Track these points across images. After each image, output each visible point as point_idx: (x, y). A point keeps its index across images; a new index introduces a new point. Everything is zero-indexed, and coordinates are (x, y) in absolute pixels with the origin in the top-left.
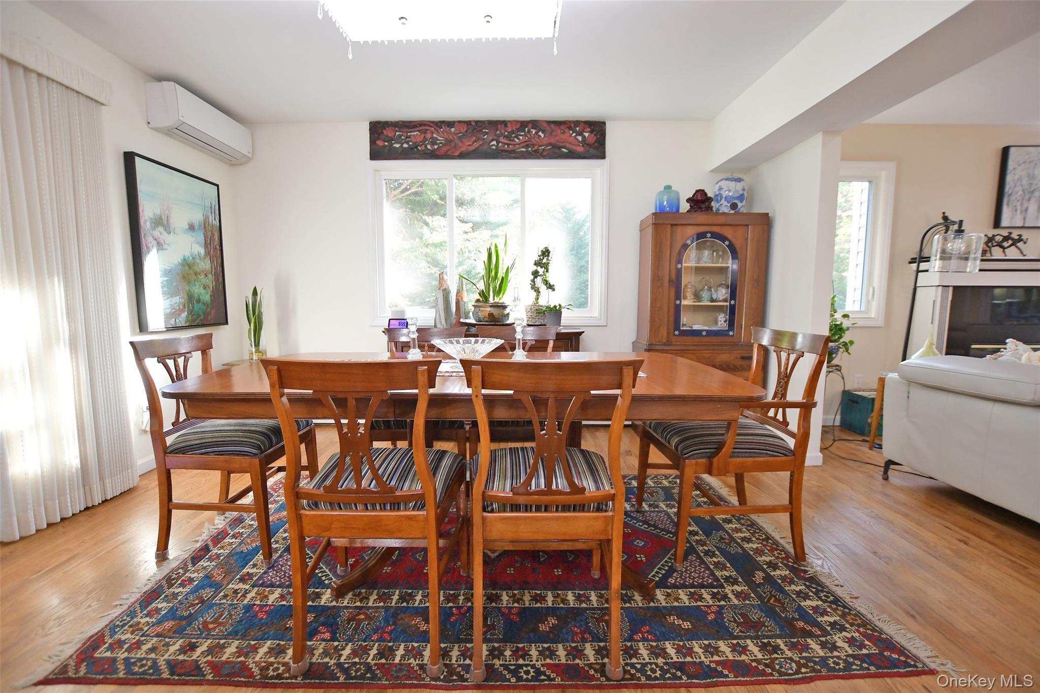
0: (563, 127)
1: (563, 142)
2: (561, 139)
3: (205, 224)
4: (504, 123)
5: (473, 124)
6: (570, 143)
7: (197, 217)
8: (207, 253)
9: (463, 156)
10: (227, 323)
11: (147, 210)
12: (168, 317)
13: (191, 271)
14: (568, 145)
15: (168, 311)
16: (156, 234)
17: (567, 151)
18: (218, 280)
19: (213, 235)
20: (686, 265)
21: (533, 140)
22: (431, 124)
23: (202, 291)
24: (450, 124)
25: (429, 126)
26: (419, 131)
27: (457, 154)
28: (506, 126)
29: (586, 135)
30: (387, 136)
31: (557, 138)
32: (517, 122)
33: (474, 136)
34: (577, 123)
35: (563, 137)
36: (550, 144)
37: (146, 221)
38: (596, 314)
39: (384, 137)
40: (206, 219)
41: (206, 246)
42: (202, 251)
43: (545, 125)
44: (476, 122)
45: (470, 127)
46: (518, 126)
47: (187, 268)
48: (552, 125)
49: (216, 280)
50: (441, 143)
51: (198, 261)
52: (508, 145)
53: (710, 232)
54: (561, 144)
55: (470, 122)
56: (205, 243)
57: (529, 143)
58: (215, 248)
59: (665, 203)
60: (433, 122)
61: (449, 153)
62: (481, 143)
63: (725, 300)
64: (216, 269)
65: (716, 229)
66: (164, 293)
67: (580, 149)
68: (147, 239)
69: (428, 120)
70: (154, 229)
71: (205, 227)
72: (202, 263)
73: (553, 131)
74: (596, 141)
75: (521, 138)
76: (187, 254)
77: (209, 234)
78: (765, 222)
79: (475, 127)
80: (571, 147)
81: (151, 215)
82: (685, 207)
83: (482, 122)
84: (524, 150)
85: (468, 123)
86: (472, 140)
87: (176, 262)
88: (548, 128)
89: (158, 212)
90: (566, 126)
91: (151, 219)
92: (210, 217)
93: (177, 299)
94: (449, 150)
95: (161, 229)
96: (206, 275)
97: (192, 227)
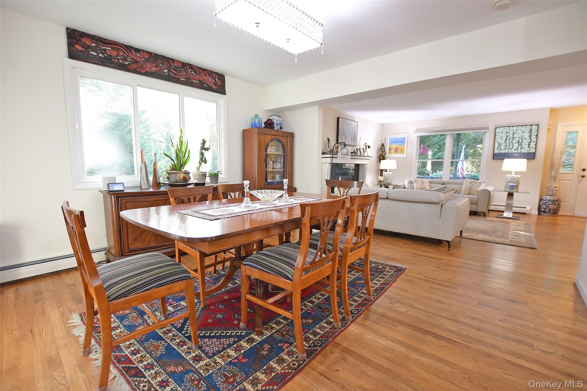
1: (206, 81)
2: (205, 79)
4: (173, 60)
5: (153, 55)
9: (147, 74)
17: (207, 86)
20: (269, 152)
21: (190, 76)
24: (137, 50)
25: (121, 47)
26: (112, 48)
27: (143, 71)
28: (174, 62)
29: (216, 80)
30: (85, 44)
31: (202, 78)
32: (180, 62)
33: (154, 63)
34: (212, 72)
36: (199, 80)
38: (224, 176)
39: (82, 44)
43: (196, 68)
44: (155, 54)
45: (151, 56)
46: (181, 65)
48: (199, 70)
50: (130, 61)
52: (176, 74)
53: (276, 139)
54: (204, 82)
55: (151, 53)
57: (188, 76)
59: (257, 123)
60: (124, 45)
61: (137, 70)
62: (159, 69)
63: (280, 169)
65: (278, 137)
67: (214, 87)
69: (120, 42)
73: (200, 73)
74: (221, 85)
78: (291, 136)
79: (154, 57)
80: (209, 84)
82: (263, 126)
83: (159, 55)
84: (185, 80)
85: (150, 53)
86: (153, 65)
88: (197, 71)
90: (206, 72)
94: (137, 68)
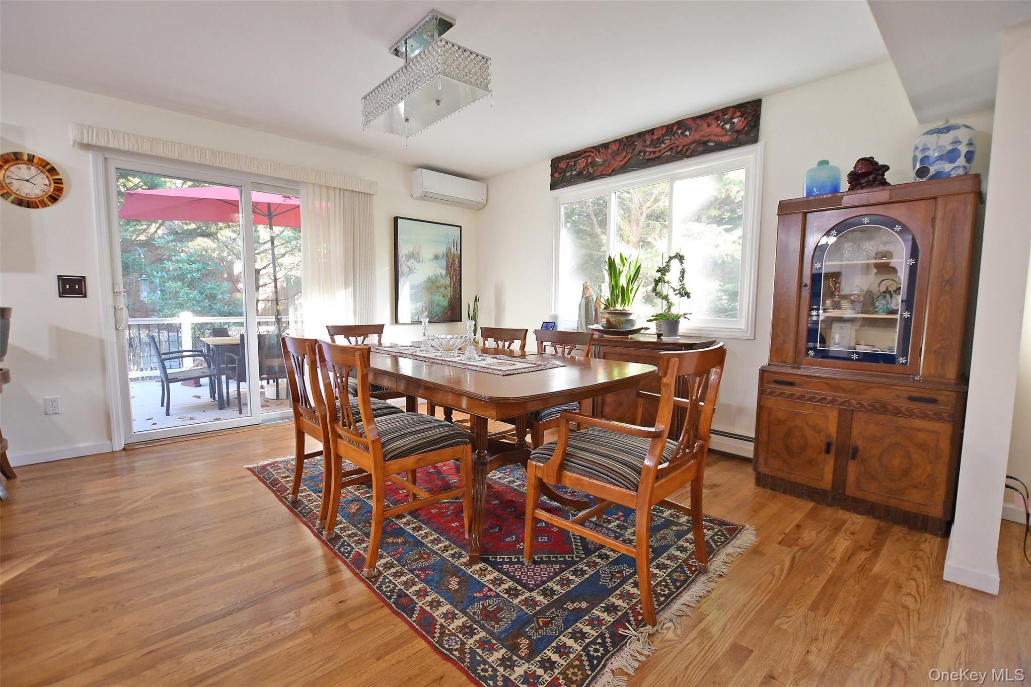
0: (709, 120)
1: (710, 136)
2: (707, 132)
3: (447, 254)
4: (651, 132)
5: (624, 140)
6: (716, 135)
7: (442, 250)
8: (448, 273)
9: (614, 173)
10: (461, 321)
11: (403, 251)
12: (413, 315)
13: (433, 286)
14: (713, 138)
15: (414, 311)
16: (409, 263)
17: (713, 144)
18: (456, 291)
19: (454, 260)
20: (829, 263)
21: (677, 142)
22: (592, 150)
23: (442, 299)
24: (605, 146)
25: (591, 152)
26: (583, 158)
27: (609, 172)
28: (653, 134)
29: (735, 120)
30: (562, 168)
31: (702, 133)
32: (662, 127)
33: (625, 151)
34: (725, 111)
35: (710, 129)
36: (696, 141)
37: (402, 257)
38: (743, 326)
39: (560, 170)
40: (449, 251)
41: (447, 269)
42: (444, 272)
43: (691, 122)
44: (627, 138)
45: (621, 144)
46: (664, 131)
47: (430, 284)
48: (698, 121)
49: (454, 291)
50: (600, 165)
51: (440, 279)
52: (654, 152)
53: (867, 216)
54: (705, 139)
55: (622, 139)
56: (447, 267)
57: (673, 146)
58: (455, 270)
60: (593, 148)
62: (630, 156)
64: (454, 284)
66: (411, 300)
67: (730, 138)
68: (403, 268)
69: (591, 146)
70: (408, 261)
71: (447, 256)
72: (443, 280)
73: (698, 125)
74: (748, 125)
75: (666, 142)
76: (431, 274)
77: (451, 260)
79: (627, 143)
80: (716, 139)
81: (406, 253)
83: (631, 136)
84: (669, 153)
85: (620, 141)
86: (623, 156)
87: (422, 281)
88: (694, 125)
89: (411, 250)
90: (713, 117)
91: (406, 255)
92: (453, 249)
93: (420, 304)
94: (603, 170)
95: (413, 260)
96: (446, 288)
97: (436, 257)
